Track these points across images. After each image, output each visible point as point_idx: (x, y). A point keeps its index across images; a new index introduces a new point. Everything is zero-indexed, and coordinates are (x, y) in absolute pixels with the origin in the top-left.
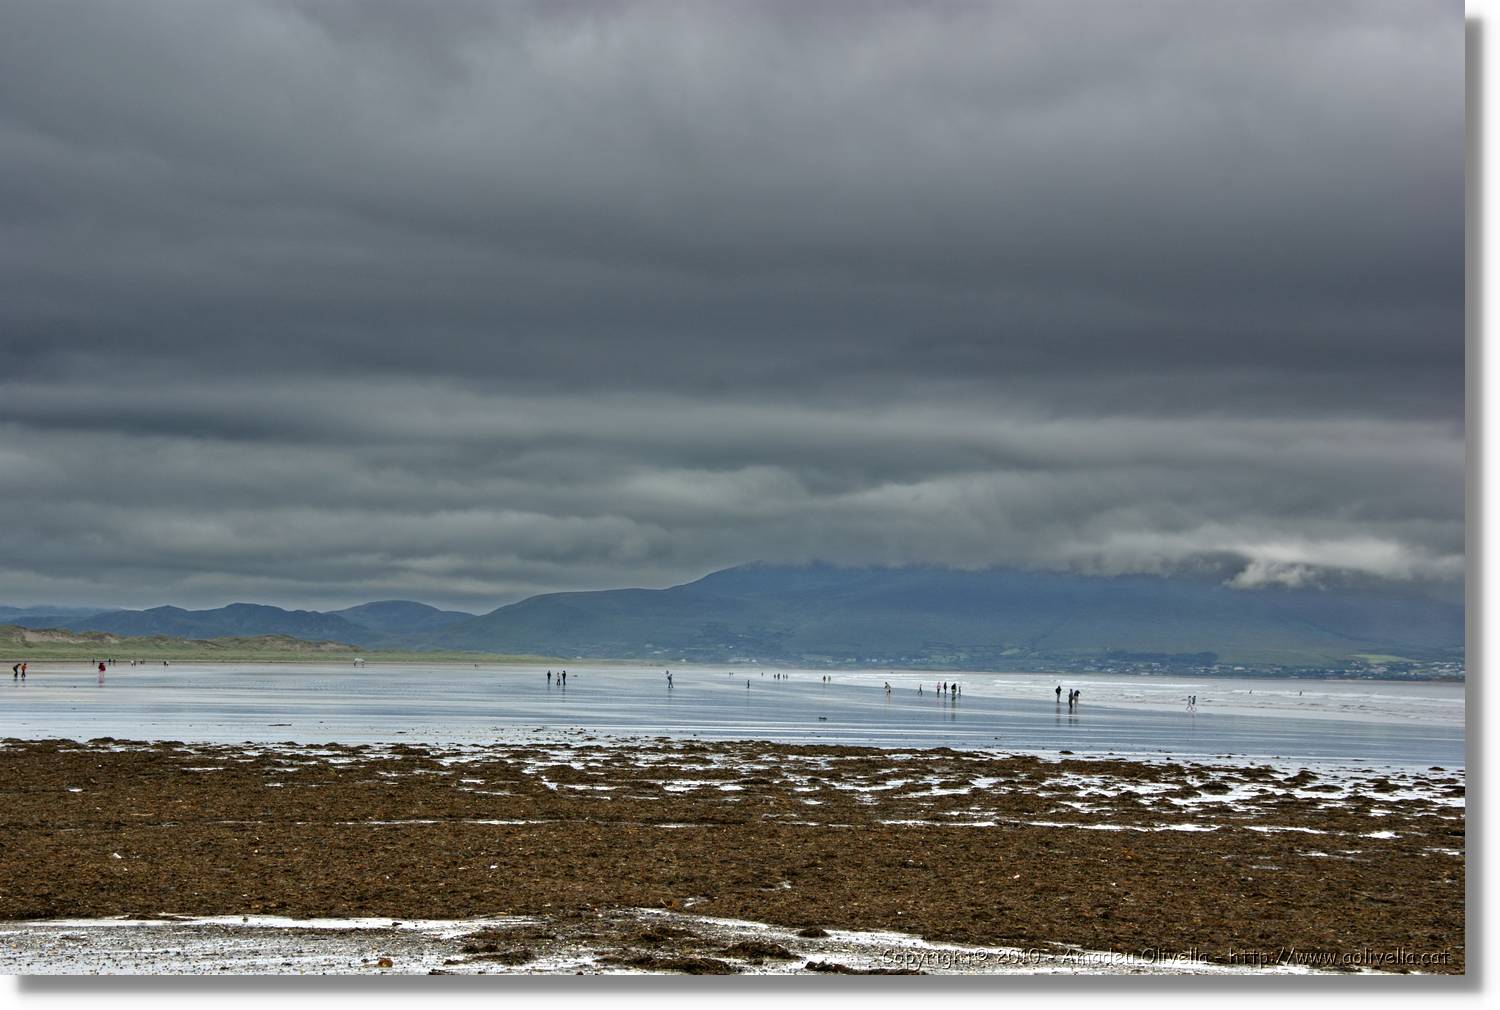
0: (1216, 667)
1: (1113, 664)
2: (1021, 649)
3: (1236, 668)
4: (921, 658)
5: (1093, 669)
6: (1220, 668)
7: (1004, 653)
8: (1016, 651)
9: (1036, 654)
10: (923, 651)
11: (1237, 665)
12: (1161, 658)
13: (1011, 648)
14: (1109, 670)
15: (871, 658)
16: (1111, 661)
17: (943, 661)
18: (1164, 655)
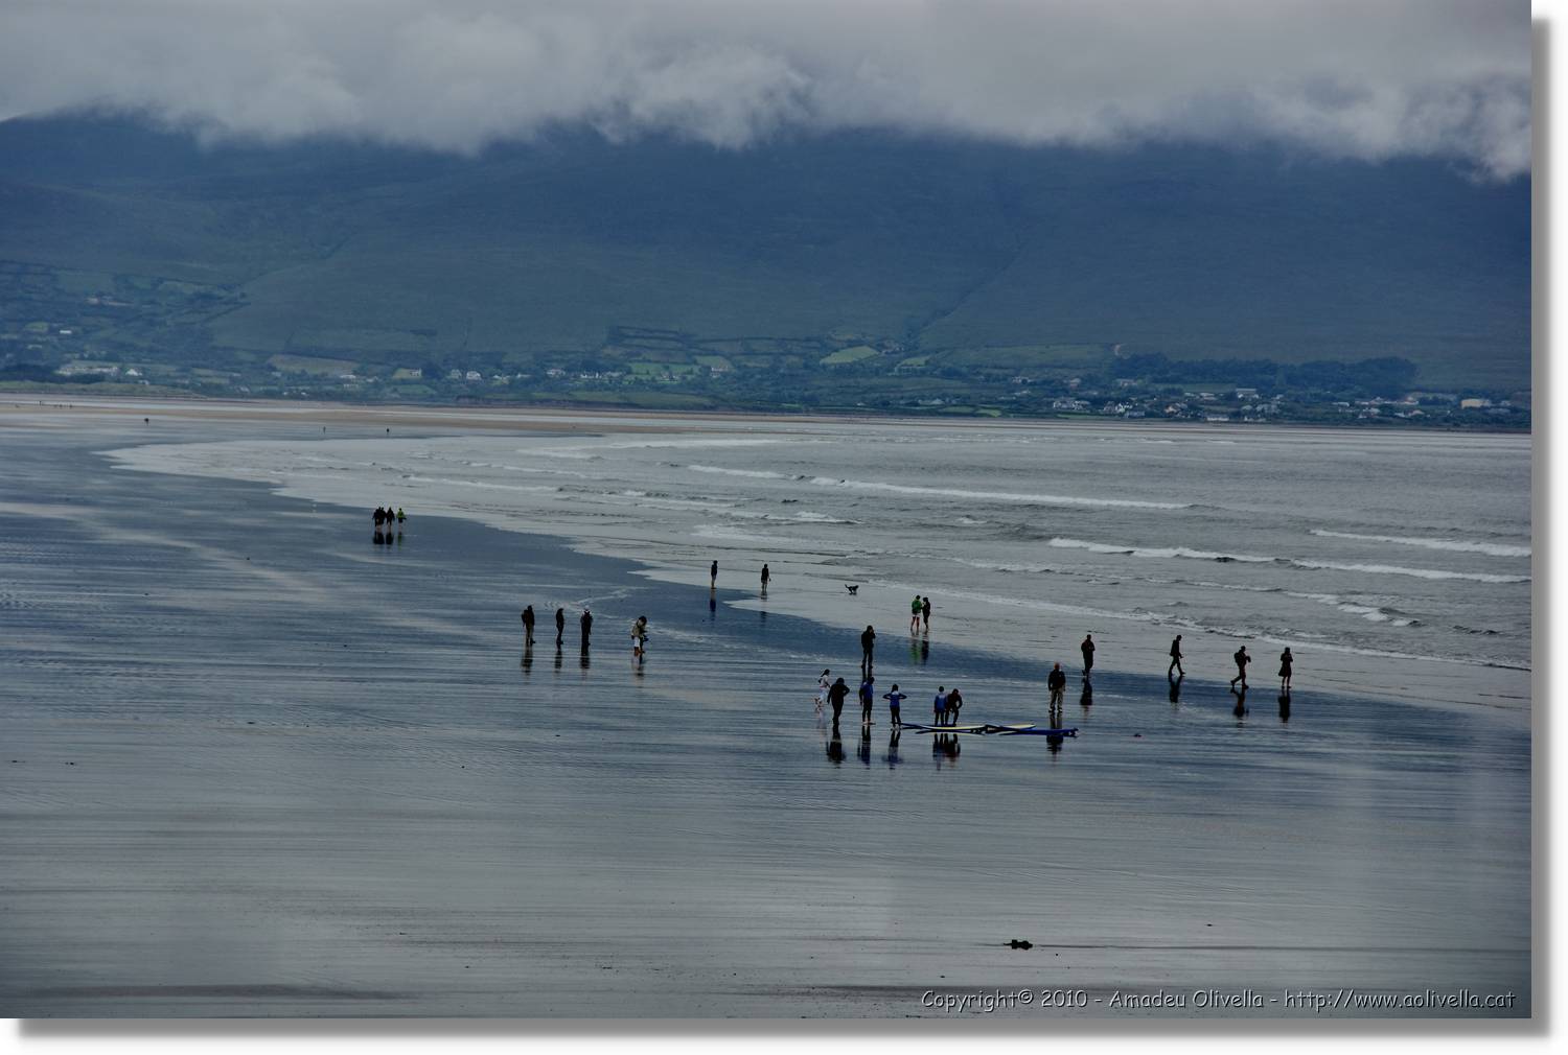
0: (1410, 400)
1: (1131, 390)
2: (880, 347)
3: (1466, 403)
4: (600, 369)
5: (1075, 405)
6: (1423, 402)
7: (834, 359)
8: (865, 352)
9: (918, 362)
10: (608, 351)
11: (1469, 393)
12: (1261, 375)
13: (851, 344)
14: (1121, 409)
15: (464, 369)
16: (1124, 383)
17: (664, 379)
18: (1271, 368)
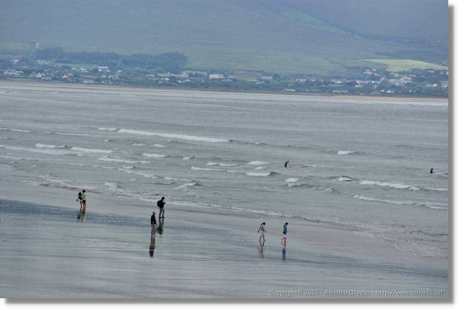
0: (184, 74)
1: (45, 66)
3: (212, 76)
6: (191, 75)
11: (213, 71)
12: (111, 60)
14: (40, 76)
16: (41, 62)
18: (115, 57)
